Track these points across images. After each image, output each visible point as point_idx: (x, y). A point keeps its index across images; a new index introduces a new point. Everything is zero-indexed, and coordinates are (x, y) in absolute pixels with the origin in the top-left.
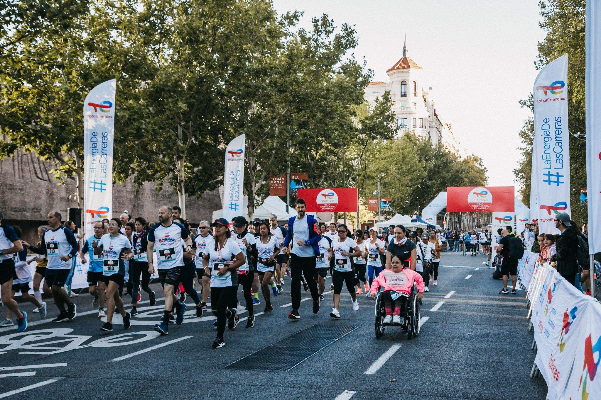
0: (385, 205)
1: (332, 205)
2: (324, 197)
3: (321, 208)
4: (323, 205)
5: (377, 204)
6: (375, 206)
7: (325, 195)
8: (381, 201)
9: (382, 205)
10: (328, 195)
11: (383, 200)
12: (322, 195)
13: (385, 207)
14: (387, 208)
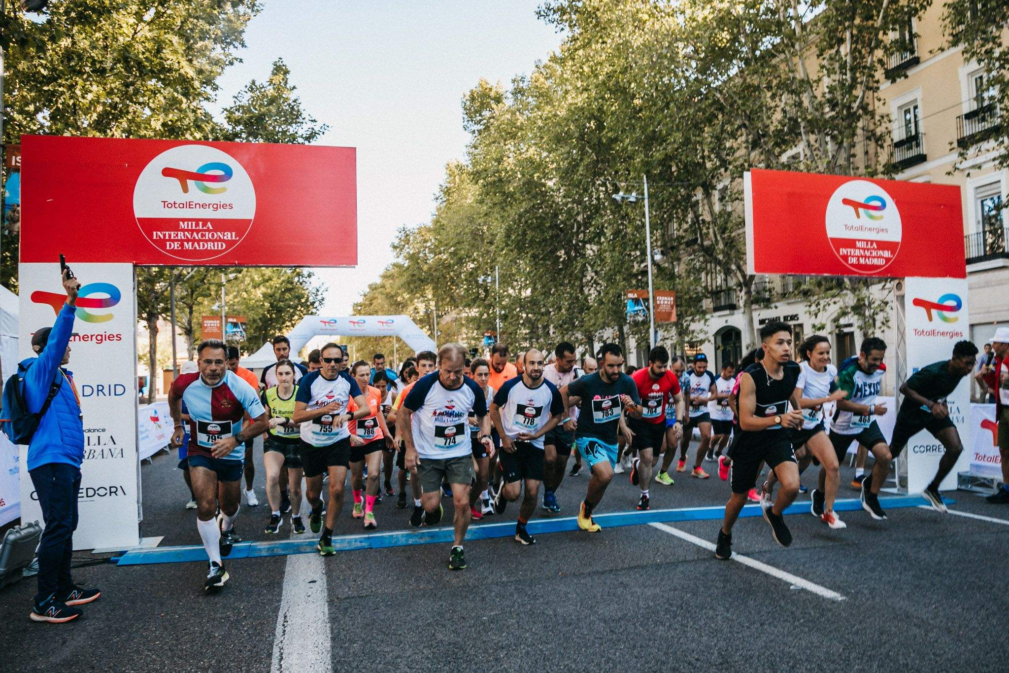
0: (235, 330)
1: (220, 225)
2: (175, 182)
3: (162, 243)
4: (172, 224)
5: (220, 328)
6: (215, 330)
7: (183, 176)
8: (227, 322)
9: (230, 329)
10: (199, 177)
11: (230, 320)
12: (168, 172)
13: (235, 334)
14: (239, 334)
